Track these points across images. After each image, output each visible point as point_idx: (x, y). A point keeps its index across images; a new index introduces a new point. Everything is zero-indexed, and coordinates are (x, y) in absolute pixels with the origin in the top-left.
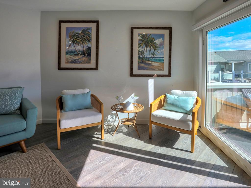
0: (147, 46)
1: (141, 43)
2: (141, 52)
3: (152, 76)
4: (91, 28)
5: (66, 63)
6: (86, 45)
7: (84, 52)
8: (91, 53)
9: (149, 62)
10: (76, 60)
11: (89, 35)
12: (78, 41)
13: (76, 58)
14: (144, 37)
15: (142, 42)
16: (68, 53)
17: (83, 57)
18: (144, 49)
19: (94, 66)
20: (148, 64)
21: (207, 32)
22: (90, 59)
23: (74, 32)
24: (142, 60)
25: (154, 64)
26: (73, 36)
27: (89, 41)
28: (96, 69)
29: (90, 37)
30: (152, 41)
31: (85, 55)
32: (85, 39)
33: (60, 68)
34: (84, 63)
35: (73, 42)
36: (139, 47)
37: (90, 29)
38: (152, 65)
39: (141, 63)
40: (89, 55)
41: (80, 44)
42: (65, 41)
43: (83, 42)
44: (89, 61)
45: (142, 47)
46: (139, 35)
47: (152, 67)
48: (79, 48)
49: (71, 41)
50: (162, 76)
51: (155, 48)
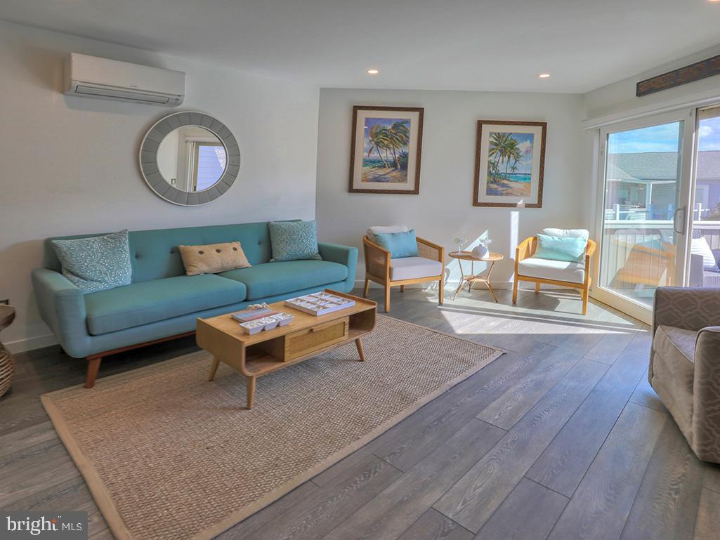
0: (503, 152)
1: (494, 149)
2: (493, 164)
3: (513, 205)
4: (410, 120)
5: (363, 181)
6: (400, 150)
7: (395, 162)
8: (407, 163)
9: (506, 182)
10: (381, 176)
11: (406, 132)
12: (386, 142)
13: (381, 172)
14: (499, 138)
15: (495, 147)
16: (367, 162)
17: (393, 170)
18: (499, 159)
19: (412, 188)
20: (504, 185)
21: (608, 135)
22: (406, 175)
23: (378, 127)
24: (495, 178)
25: (512, 184)
26: (378, 133)
27: (405, 143)
28: (416, 192)
29: (406, 136)
30: (512, 146)
31: (396, 168)
32: (397, 139)
33: (351, 190)
34: (394, 182)
35: (377, 144)
36: (490, 156)
37: (408, 122)
38: (511, 187)
39: (492, 183)
40: (405, 167)
41: (389, 148)
42: (363, 142)
43: (393, 145)
44: (404, 179)
45: (494, 155)
46: (491, 134)
47: (510, 190)
48: (387, 155)
49: (373, 143)
50: (528, 206)
51: (518, 157)
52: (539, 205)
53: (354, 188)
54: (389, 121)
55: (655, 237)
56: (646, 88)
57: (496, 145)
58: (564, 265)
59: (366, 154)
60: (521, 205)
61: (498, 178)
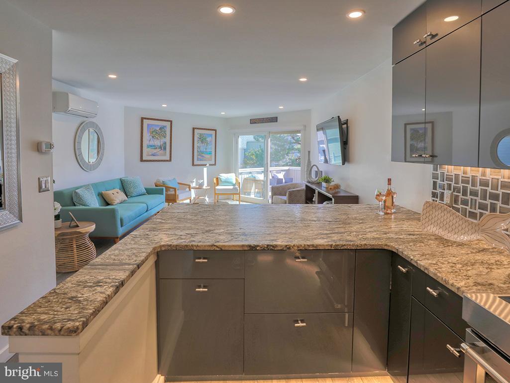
0: (202, 142)
1: (199, 140)
3: (205, 165)
5: (147, 155)
6: (163, 140)
7: (161, 146)
8: (166, 147)
9: (204, 155)
10: (155, 153)
11: (165, 132)
12: (156, 136)
13: (155, 151)
14: (201, 135)
16: (149, 146)
17: (160, 150)
18: (201, 145)
19: (169, 159)
20: (203, 156)
21: (238, 136)
22: (166, 153)
23: (153, 128)
25: (206, 156)
26: (153, 132)
27: (165, 137)
28: (170, 160)
30: (205, 139)
31: (162, 149)
32: (161, 135)
33: (142, 160)
34: (161, 156)
35: (153, 137)
37: (165, 127)
39: (199, 155)
40: (165, 149)
41: (158, 139)
42: (146, 136)
43: (160, 138)
44: (165, 155)
45: (199, 143)
46: (197, 133)
47: (205, 158)
48: (158, 143)
49: (151, 136)
50: (211, 165)
51: (207, 144)
52: (215, 164)
53: (144, 159)
54: (158, 126)
55: (250, 175)
56: (253, 121)
57: (200, 138)
58: (232, 187)
59: (148, 142)
60: (208, 165)
61: (201, 153)
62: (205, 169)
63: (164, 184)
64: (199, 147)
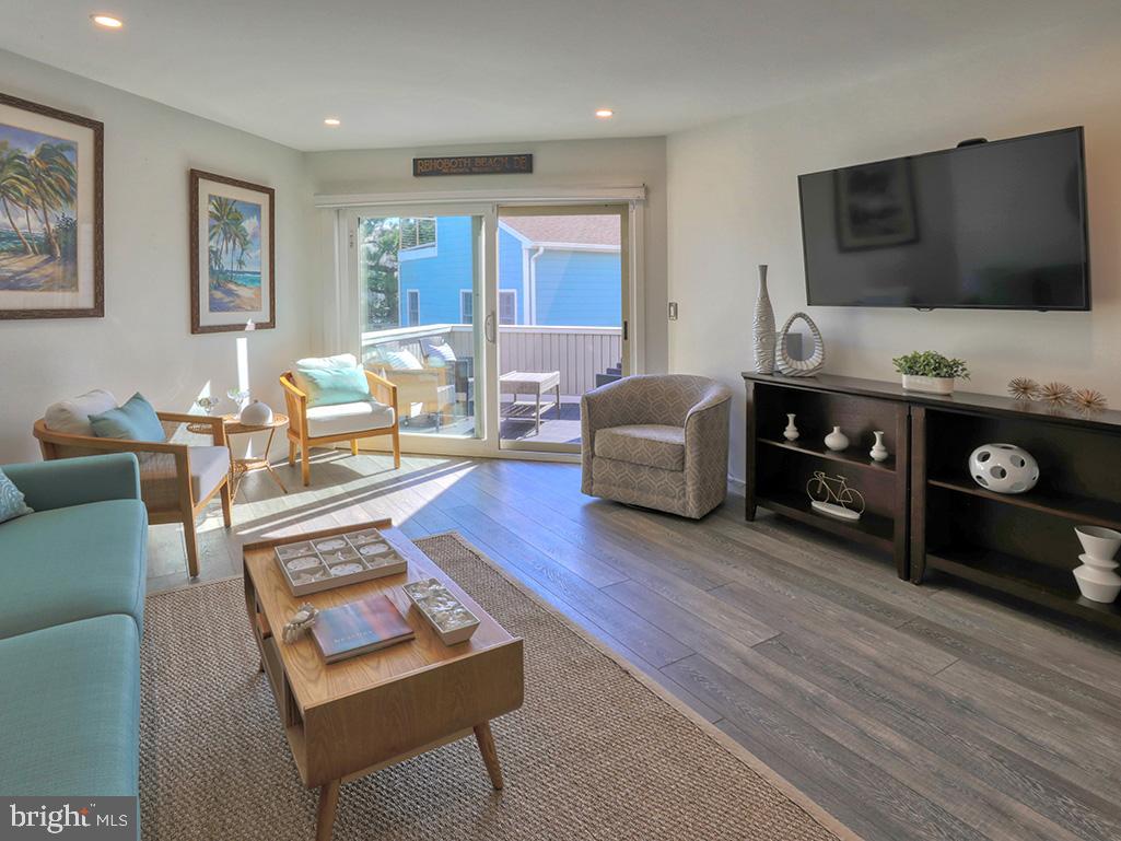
0: (226, 235)
1: (214, 226)
2: (215, 253)
3: (242, 327)
4: (76, 144)
7: (48, 240)
8: (75, 246)
9: (233, 287)
10: (18, 274)
11: (68, 172)
12: (24, 190)
14: (221, 205)
15: (216, 223)
18: (222, 245)
19: (91, 305)
20: (230, 293)
22: (75, 274)
23: (4, 147)
25: (241, 291)
26: (4, 164)
27: (70, 198)
28: (98, 310)
29: (71, 182)
30: (237, 221)
31: (53, 256)
32: (50, 184)
34: (50, 289)
35: (5, 190)
36: (211, 238)
37: (71, 147)
38: (239, 296)
39: (216, 288)
40: (71, 255)
41: (33, 206)
43: (42, 198)
44: (71, 283)
45: (216, 237)
46: (210, 197)
47: (238, 301)
48: (30, 222)
50: (259, 326)
51: (244, 244)
52: (271, 324)
54: (30, 136)
57: (217, 218)
60: (250, 326)
61: (221, 279)
62: (242, 344)
63: (100, 436)
64: (215, 255)
